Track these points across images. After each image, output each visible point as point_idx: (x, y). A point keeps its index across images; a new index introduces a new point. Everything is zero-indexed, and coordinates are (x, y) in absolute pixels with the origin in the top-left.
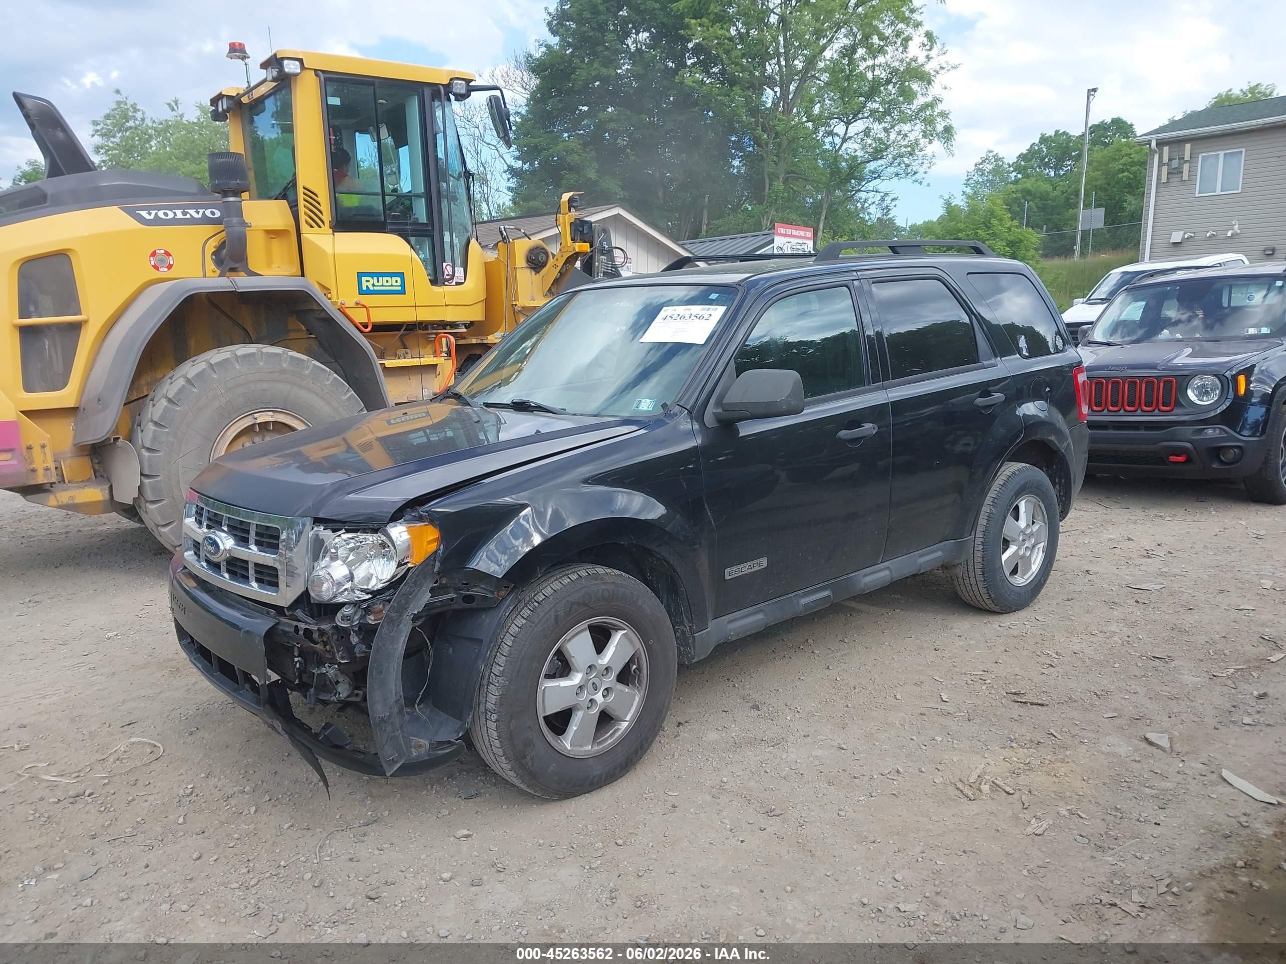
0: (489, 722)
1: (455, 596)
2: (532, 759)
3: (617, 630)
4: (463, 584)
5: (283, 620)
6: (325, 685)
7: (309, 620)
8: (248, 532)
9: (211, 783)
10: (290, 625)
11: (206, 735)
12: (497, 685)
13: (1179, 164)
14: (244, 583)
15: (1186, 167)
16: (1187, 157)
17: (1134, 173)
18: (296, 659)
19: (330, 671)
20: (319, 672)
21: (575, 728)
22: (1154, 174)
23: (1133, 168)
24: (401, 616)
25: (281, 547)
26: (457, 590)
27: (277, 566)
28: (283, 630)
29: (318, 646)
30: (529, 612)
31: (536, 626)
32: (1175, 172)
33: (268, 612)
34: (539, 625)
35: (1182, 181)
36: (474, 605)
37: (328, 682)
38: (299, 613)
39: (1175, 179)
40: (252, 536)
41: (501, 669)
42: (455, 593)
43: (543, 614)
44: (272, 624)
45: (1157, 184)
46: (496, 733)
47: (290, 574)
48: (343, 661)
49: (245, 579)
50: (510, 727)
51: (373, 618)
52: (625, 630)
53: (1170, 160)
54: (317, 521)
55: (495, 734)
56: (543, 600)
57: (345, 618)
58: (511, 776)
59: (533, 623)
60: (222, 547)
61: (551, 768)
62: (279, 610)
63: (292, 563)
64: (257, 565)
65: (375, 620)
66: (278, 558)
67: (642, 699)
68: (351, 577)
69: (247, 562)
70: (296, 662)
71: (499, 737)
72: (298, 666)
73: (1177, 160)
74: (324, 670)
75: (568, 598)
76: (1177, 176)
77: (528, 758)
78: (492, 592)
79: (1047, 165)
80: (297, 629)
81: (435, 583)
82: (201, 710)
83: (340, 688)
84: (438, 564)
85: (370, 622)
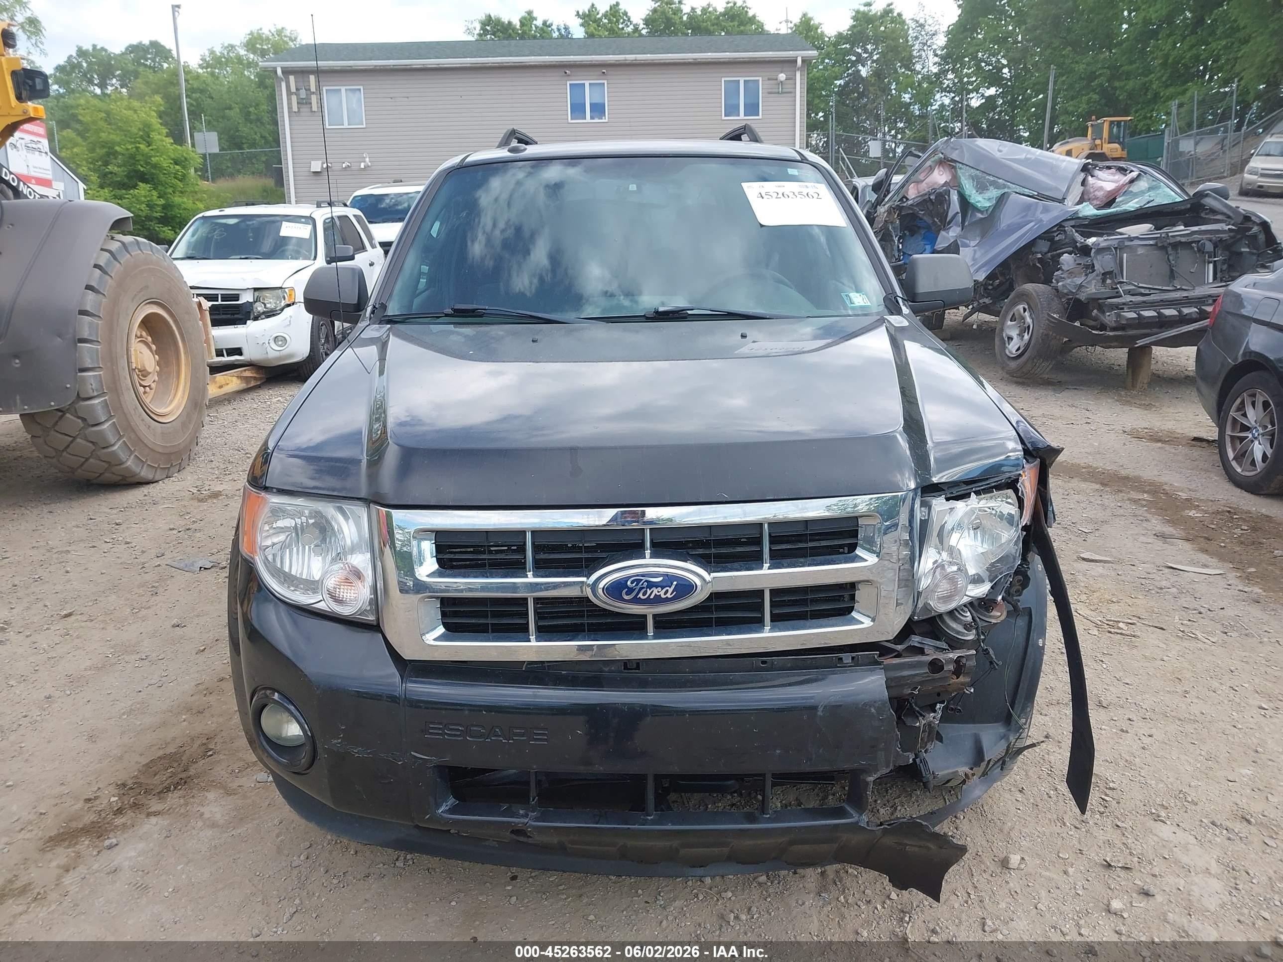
5: (892, 661)
10: (914, 665)
13: (307, 95)
15: (314, 99)
16: (313, 89)
17: (196, 100)
20: (925, 722)
22: (285, 104)
23: (194, 95)
27: (875, 577)
32: (304, 103)
35: (312, 112)
39: (305, 109)
40: (767, 544)
44: (880, 674)
45: (289, 112)
47: (903, 583)
53: (297, 89)
63: (906, 566)
66: (880, 563)
69: (760, 593)
73: (304, 90)
76: (305, 106)
79: (90, 81)
80: (936, 666)
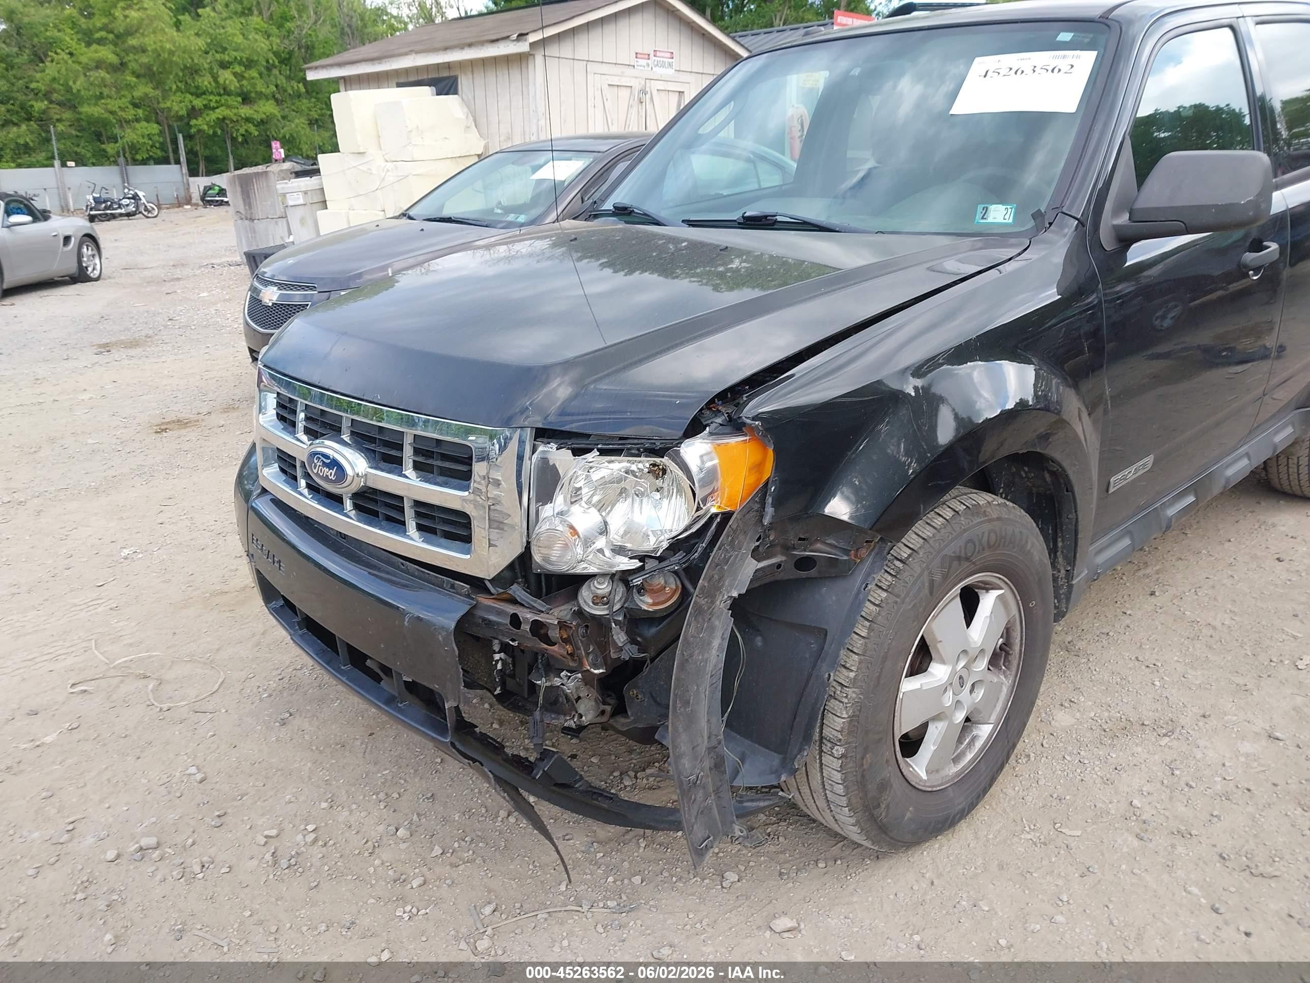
0: (827, 759)
1: (784, 558)
2: (888, 806)
3: (987, 590)
4: (800, 539)
5: (484, 600)
6: (556, 702)
7: (538, 604)
8: (400, 447)
9: (341, 819)
10: (500, 613)
11: (306, 726)
12: (846, 700)
14: (397, 532)
18: (497, 657)
19: (569, 683)
20: (548, 684)
21: (933, 748)
24: (713, 602)
25: (475, 476)
26: (787, 549)
27: (469, 510)
28: (484, 620)
29: (555, 648)
30: (889, 578)
31: (903, 602)
33: (453, 586)
34: (908, 600)
36: (813, 573)
37: (562, 699)
38: (517, 591)
40: (408, 453)
41: (852, 675)
42: (783, 554)
43: (912, 580)
44: (467, 608)
46: (839, 775)
47: (496, 525)
48: (596, 672)
49: (398, 524)
50: (862, 765)
51: (650, 601)
52: (1001, 588)
54: (542, 434)
55: (838, 777)
56: (910, 556)
57: (598, 600)
58: (854, 833)
59: (898, 596)
60: (349, 471)
61: (908, 815)
62: (477, 584)
63: (497, 507)
64: (417, 503)
65: (654, 604)
66: (472, 497)
67: (1010, 688)
68: (604, 530)
69: (401, 498)
70: (497, 661)
71: (844, 780)
72: (499, 666)
74: (557, 682)
75: (944, 552)
77: (883, 806)
78: (846, 552)
80: (515, 621)
81: (758, 540)
82: (286, 680)
83: (582, 707)
84: (770, 511)
85: (645, 607)
